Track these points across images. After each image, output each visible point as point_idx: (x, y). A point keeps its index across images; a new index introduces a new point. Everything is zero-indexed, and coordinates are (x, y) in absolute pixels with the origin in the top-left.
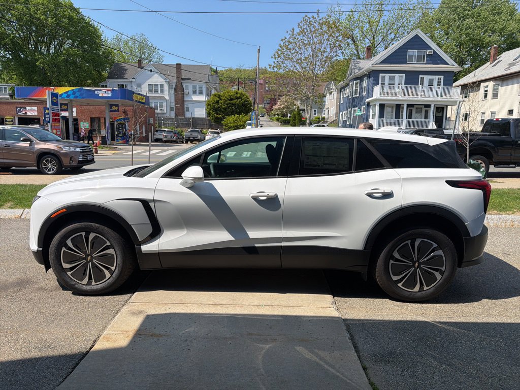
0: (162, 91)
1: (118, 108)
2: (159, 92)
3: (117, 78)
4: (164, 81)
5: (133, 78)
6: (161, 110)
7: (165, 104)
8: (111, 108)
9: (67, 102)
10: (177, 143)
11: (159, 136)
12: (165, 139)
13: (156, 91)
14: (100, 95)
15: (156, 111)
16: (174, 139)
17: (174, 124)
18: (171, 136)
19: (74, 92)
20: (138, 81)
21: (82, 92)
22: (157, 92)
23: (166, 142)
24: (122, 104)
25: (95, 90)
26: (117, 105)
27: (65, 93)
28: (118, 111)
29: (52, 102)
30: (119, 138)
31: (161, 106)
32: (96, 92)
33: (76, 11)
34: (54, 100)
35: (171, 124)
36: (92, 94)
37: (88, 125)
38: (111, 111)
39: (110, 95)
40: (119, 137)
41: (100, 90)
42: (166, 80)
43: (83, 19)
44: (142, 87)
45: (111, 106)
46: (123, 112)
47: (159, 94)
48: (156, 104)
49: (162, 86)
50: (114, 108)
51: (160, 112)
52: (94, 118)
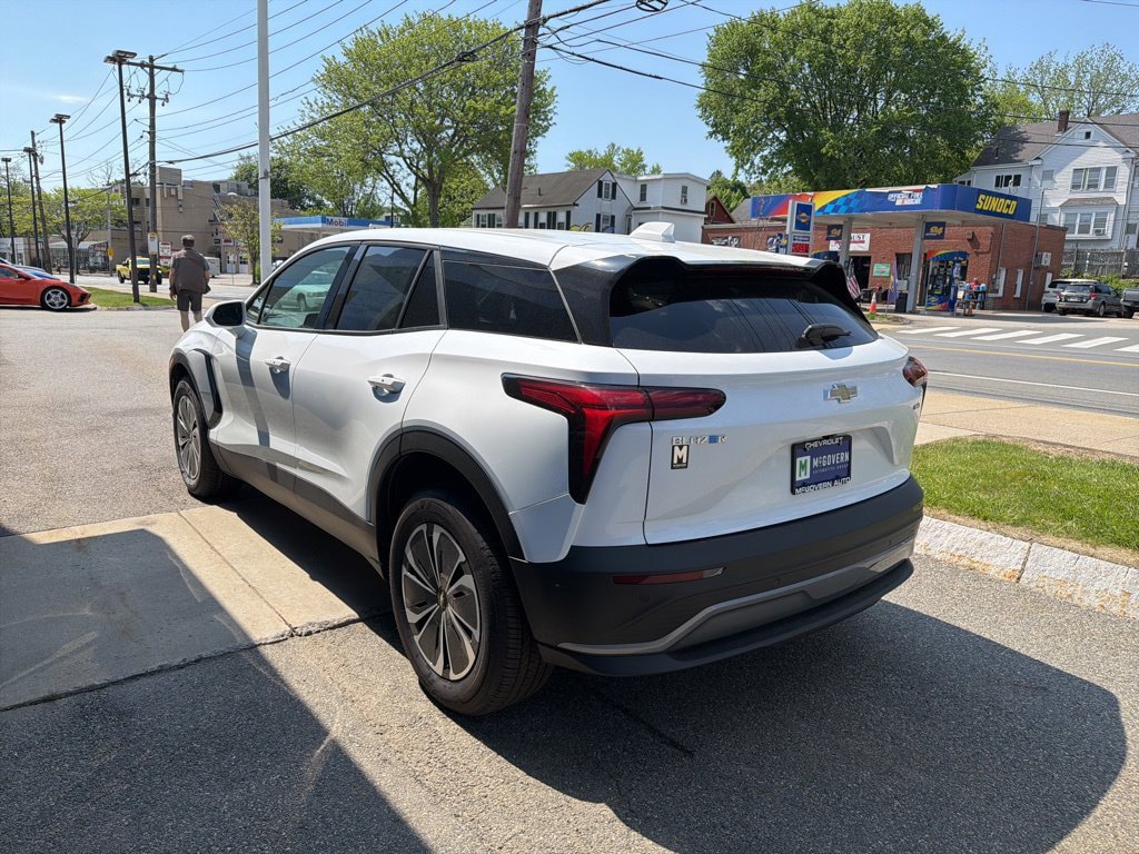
0: (1110, 184)
1: (944, 230)
2: (1101, 188)
3: (997, 163)
4: (1121, 156)
5: (1038, 158)
6: (1097, 232)
7: (1111, 217)
8: (927, 230)
9: (841, 223)
10: (1097, 315)
11: (1050, 296)
12: (1063, 305)
13: (1093, 185)
14: (898, 203)
15: (1068, 236)
16: (1089, 305)
17: (1119, 268)
18: (1082, 298)
19: (848, 200)
20: (1048, 165)
21: (863, 198)
22: (1096, 186)
23: (1065, 312)
24: (963, 222)
25: (890, 192)
26: (942, 225)
27: (831, 203)
28: (941, 237)
29: (798, 222)
30: (933, 299)
31: (1101, 222)
32: (891, 197)
33: (930, 24)
34: (803, 218)
35: (1111, 267)
36: (883, 202)
37: (888, 270)
38: (926, 238)
39: (918, 202)
40: (933, 295)
41: (900, 192)
42: (1127, 155)
43: (943, 38)
44: (1057, 178)
45: (929, 226)
46: (969, 240)
47: (1101, 192)
48: (1085, 217)
49: (1112, 171)
50: (935, 230)
51: (1094, 237)
52: (904, 254)
